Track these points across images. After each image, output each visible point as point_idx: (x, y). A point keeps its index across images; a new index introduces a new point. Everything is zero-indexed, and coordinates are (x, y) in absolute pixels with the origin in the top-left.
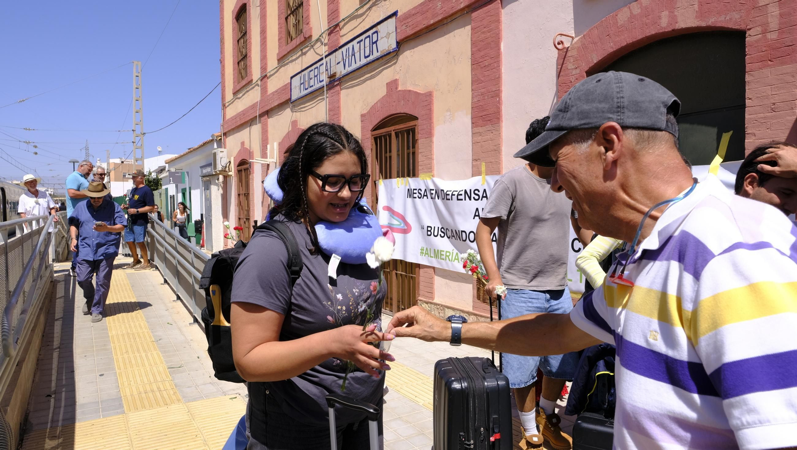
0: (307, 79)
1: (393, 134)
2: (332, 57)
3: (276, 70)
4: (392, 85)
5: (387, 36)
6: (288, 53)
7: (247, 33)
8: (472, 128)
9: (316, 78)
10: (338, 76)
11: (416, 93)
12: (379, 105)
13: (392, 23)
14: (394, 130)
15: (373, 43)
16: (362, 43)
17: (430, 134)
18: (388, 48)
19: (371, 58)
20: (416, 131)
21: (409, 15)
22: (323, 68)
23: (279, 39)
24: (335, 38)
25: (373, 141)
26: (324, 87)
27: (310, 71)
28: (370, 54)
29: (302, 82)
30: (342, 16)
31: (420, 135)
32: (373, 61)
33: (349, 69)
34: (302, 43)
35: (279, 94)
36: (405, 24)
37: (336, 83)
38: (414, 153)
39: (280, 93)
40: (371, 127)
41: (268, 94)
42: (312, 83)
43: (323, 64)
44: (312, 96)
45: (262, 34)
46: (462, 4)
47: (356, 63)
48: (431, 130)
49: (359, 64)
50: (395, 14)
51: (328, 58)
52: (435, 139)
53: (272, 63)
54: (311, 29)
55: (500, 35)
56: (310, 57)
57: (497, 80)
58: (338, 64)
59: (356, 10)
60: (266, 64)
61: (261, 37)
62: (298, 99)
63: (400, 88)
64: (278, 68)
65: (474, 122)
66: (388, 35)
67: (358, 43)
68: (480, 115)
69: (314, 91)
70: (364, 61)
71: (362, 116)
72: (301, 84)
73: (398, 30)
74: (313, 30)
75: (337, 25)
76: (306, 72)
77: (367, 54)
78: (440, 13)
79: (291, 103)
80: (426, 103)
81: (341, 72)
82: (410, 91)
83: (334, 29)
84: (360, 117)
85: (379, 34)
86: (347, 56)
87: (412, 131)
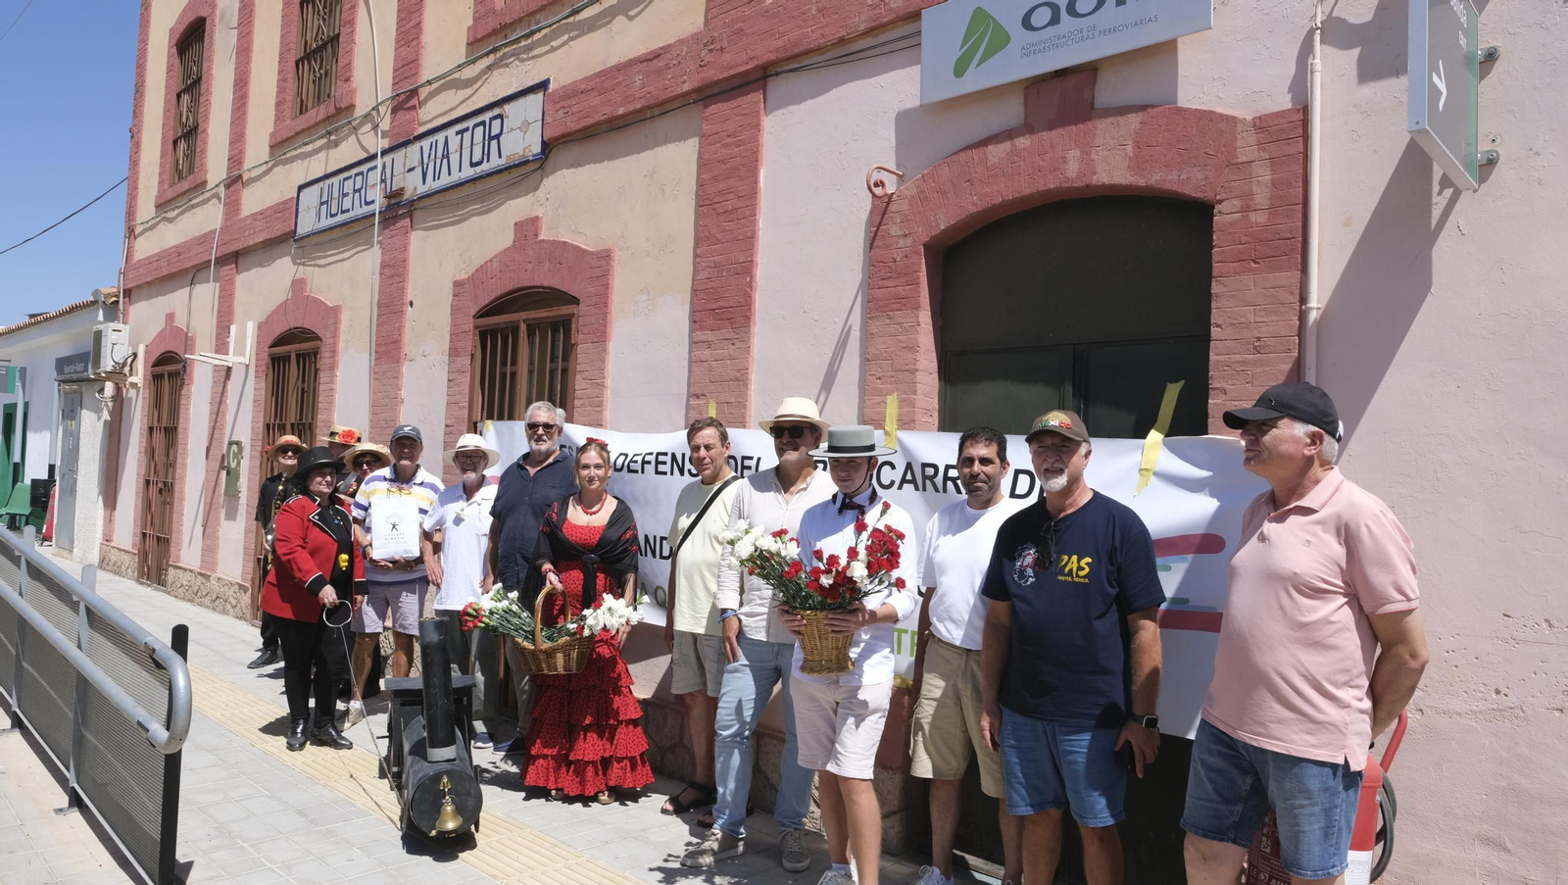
0: (335, 194)
1: (523, 327)
2: (398, 156)
3: (264, 168)
4: (527, 229)
5: (523, 129)
6: (297, 134)
7: (204, 80)
8: (692, 331)
9: (357, 195)
10: (407, 195)
11: (577, 249)
12: (495, 264)
13: (534, 103)
14: (524, 320)
15: (491, 138)
16: (467, 136)
17: (601, 337)
18: (524, 151)
19: (485, 167)
20: (574, 326)
21: (571, 93)
22: (375, 177)
23: (278, 104)
24: (408, 117)
25: (477, 338)
26: (374, 214)
27: (345, 179)
28: (483, 159)
29: (325, 199)
30: (427, 74)
31: (581, 336)
32: (490, 175)
33: (432, 185)
34: (328, 119)
35: (268, 219)
36: (563, 107)
37: (400, 212)
38: (565, 371)
39: (270, 216)
40: (474, 310)
41: (242, 216)
42: (347, 203)
43: (375, 167)
44: (344, 231)
45: (238, 87)
46: (687, 84)
47: (450, 174)
48: (605, 327)
49: (456, 177)
50: (543, 86)
51: (388, 158)
52: (611, 346)
53: (257, 149)
54: (353, 92)
55: (760, 155)
56: (347, 151)
57: (749, 241)
58: (410, 170)
59: (459, 66)
60: (241, 152)
61: (234, 92)
62: (314, 234)
63: (542, 237)
64: (270, 164)
65: (696, 319)
66: (526, 125)
67: (457, 133)
68: (711, 306)
69: (352, 222)
70: (468, 172)
71: (457, 284)
72: (322, 204)
73: (548, 119)
74: (358, 94)
75: (414, 92)
76: (335, 180)
77: (477, 157)
78: (638, 95)
79: (295, 241)
80: (598, 272)
81: (415, 188)
82: (565, 243)
83: (405, 100)
84: (451, 286)
85: (505, 120)
86: (432, 156)
87: (563, 326)
